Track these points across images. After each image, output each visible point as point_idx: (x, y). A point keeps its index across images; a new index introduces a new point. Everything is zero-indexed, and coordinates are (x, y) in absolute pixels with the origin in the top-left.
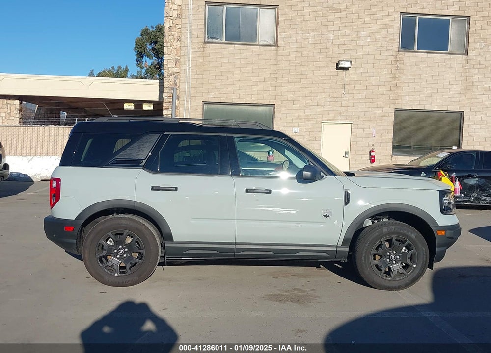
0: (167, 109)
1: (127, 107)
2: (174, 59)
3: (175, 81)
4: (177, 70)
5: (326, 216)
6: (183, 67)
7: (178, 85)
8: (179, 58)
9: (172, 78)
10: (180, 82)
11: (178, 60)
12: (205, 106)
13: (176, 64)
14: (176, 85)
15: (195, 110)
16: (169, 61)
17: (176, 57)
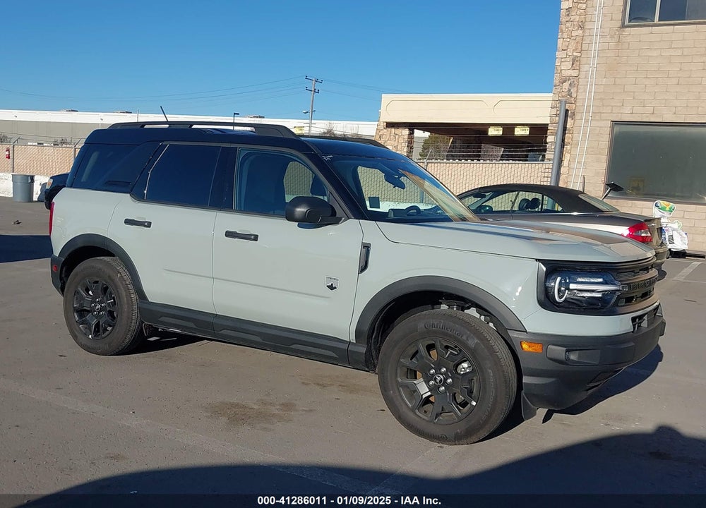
0: (552, 134)
1: (492, 132)
2: (572, 57)
3: (570, 90)
4: (574, 73)
5: (331, 287)
6: (585, 68)
7: (574, 95)
8: (579, 55)
9: (566, 85)
10: (577, 92)
11: (578, 57)
12: (617, 128)
13: (573, 64)
14: (571, 97)
15: (598, 135)
16: (563, 60)
17: (574, 54)
